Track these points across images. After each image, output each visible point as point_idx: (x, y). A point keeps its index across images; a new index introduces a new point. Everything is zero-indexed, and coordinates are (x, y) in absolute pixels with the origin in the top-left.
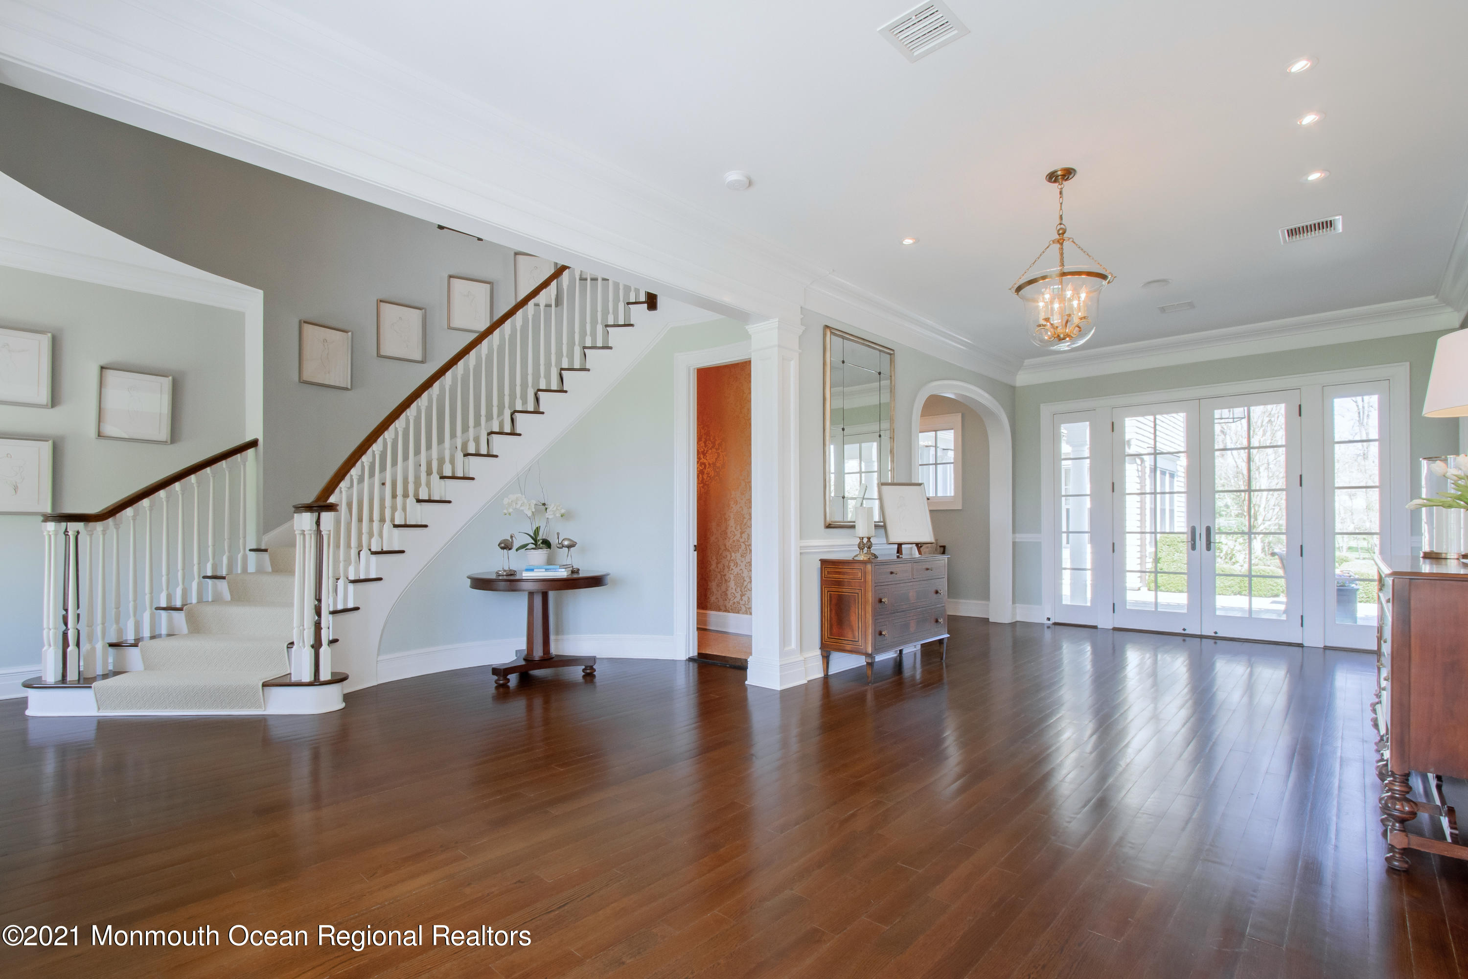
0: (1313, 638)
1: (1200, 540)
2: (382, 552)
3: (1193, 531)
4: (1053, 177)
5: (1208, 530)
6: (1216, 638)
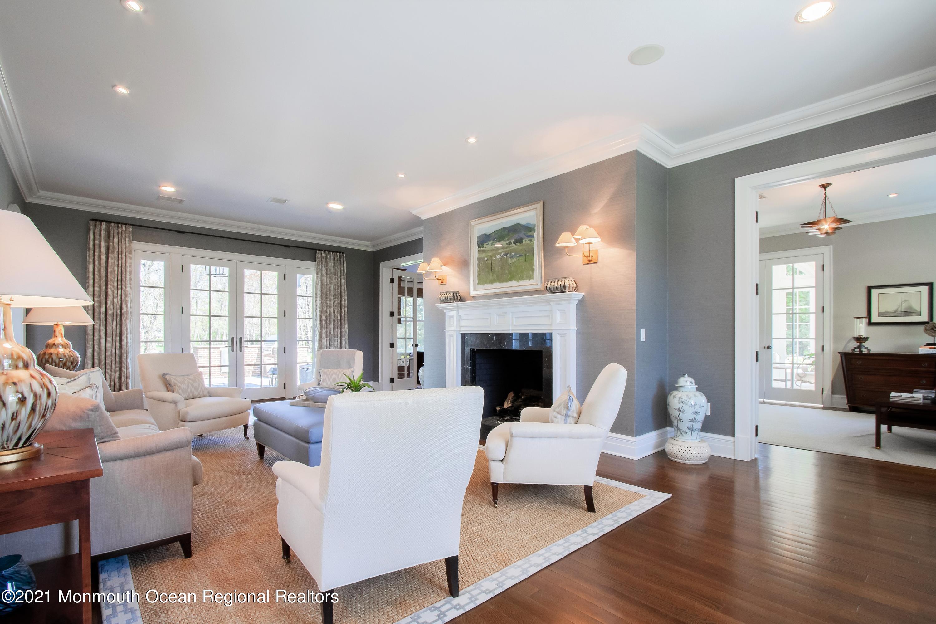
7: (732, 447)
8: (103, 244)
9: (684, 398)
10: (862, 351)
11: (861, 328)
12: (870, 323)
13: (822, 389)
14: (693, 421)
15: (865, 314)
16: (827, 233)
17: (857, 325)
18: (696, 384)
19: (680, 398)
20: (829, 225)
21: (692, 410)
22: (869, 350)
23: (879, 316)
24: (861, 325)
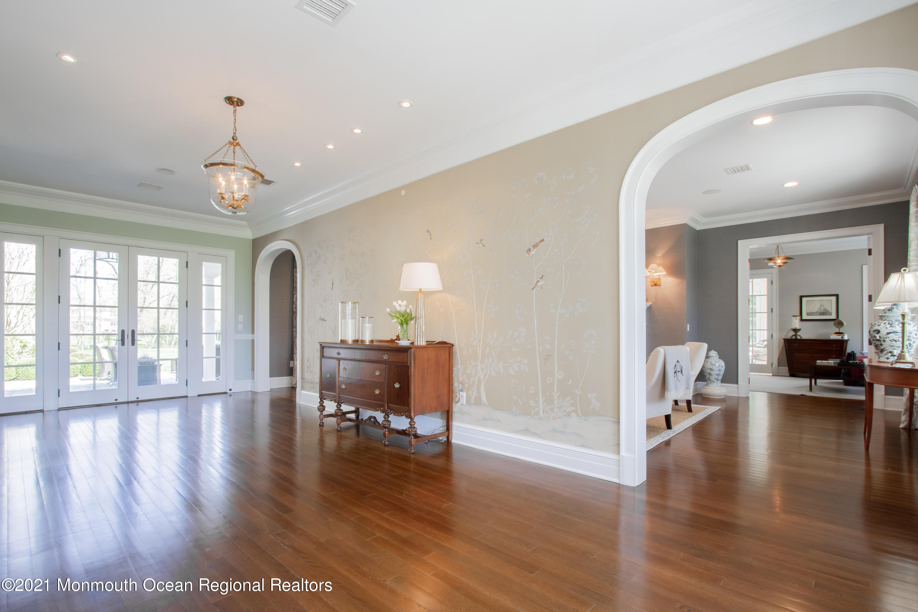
0: (192, 392)
1: (128, 339)
3: (123, 332)
4: (229, 100)
5: (133, 332)
6: (138, 402)
7: (737, 390)
9: (713, 362)
10: (797, 338)
11: (796, 323)
12: (802, 320)
13: (771, 363)
14: (718, 375)
15: (798, 314)
16: (780, 266)
17: (794, 320)
18: (718, 355)
19: (711, 362)
20: (781, 260)
21: (718, 369)
22: (801, 337)
23: (807, 315)
24: (796, 321)
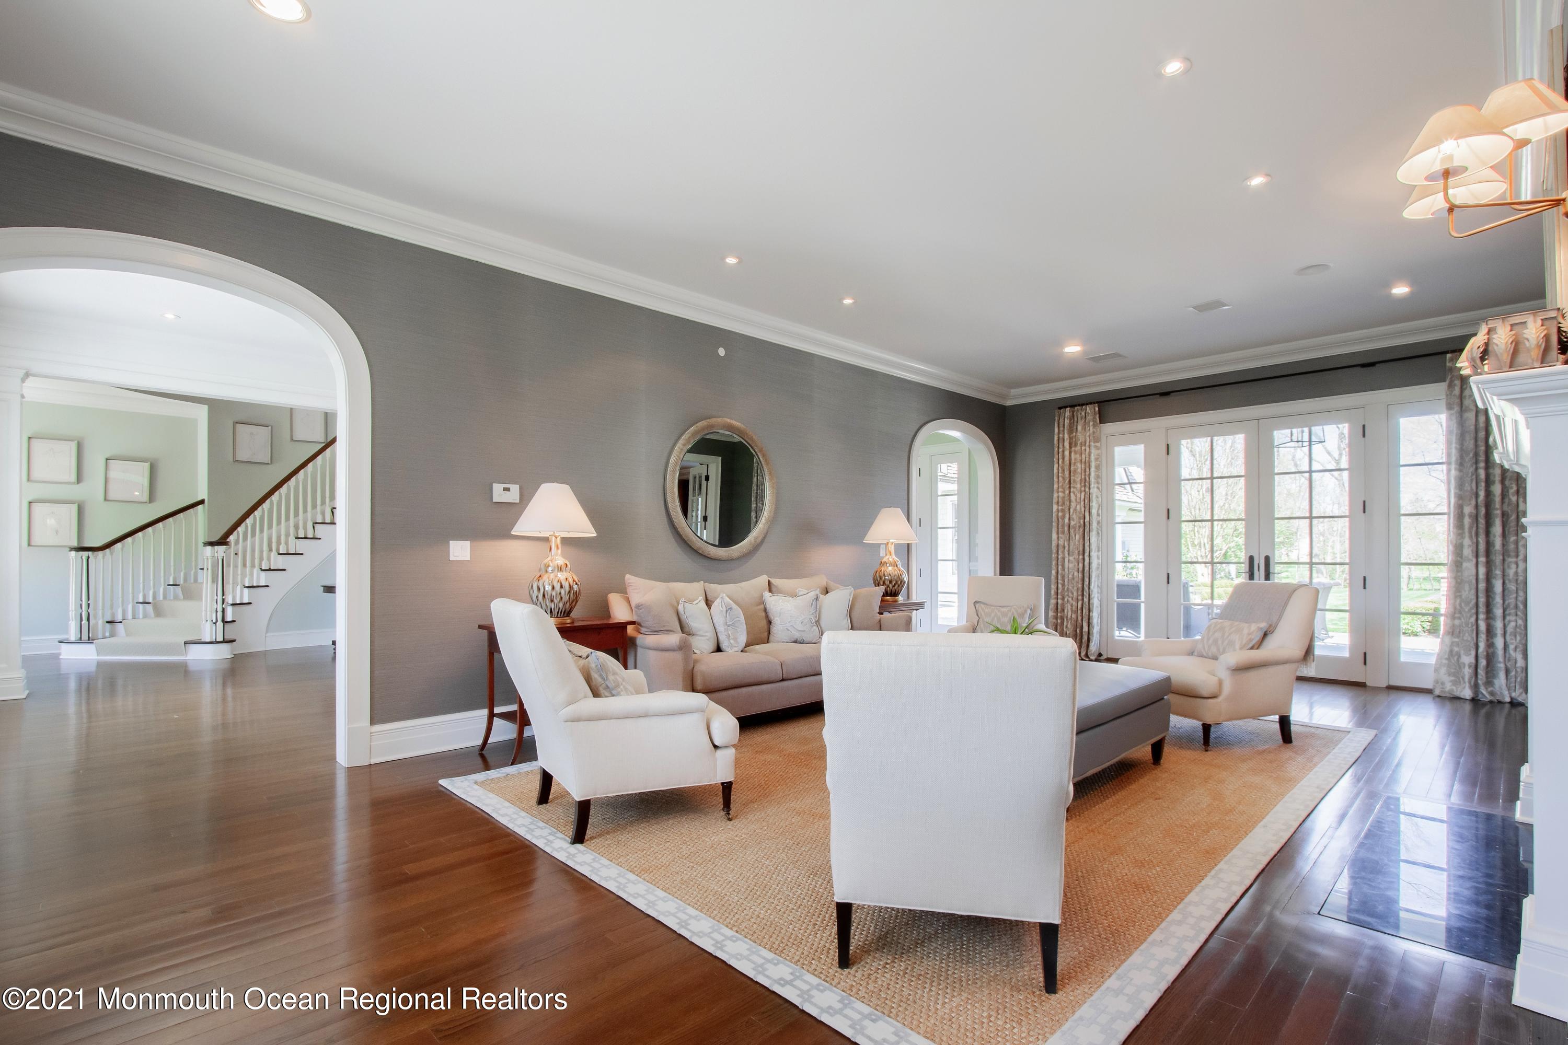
2: (270, 570)
8: (1066, 436)
